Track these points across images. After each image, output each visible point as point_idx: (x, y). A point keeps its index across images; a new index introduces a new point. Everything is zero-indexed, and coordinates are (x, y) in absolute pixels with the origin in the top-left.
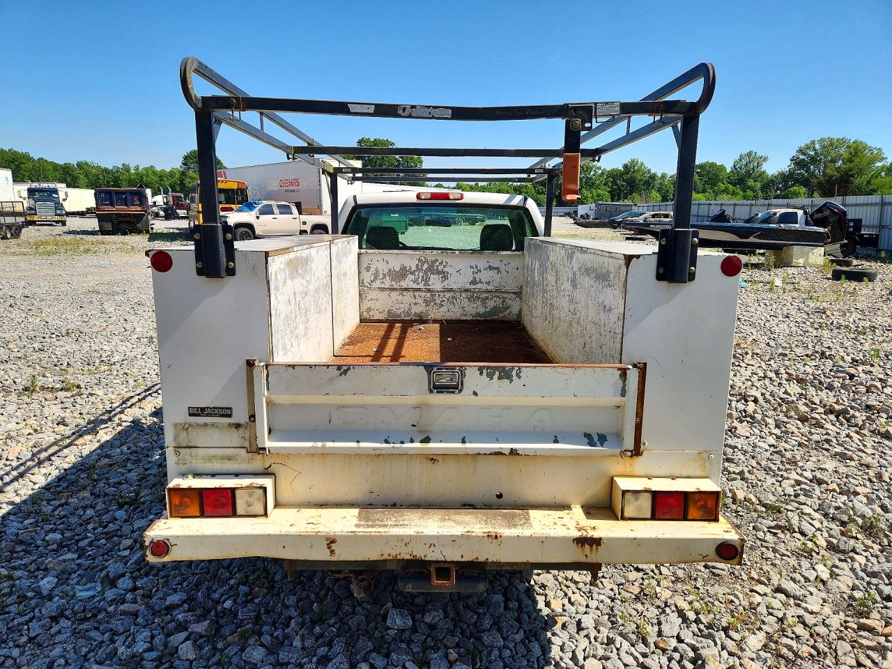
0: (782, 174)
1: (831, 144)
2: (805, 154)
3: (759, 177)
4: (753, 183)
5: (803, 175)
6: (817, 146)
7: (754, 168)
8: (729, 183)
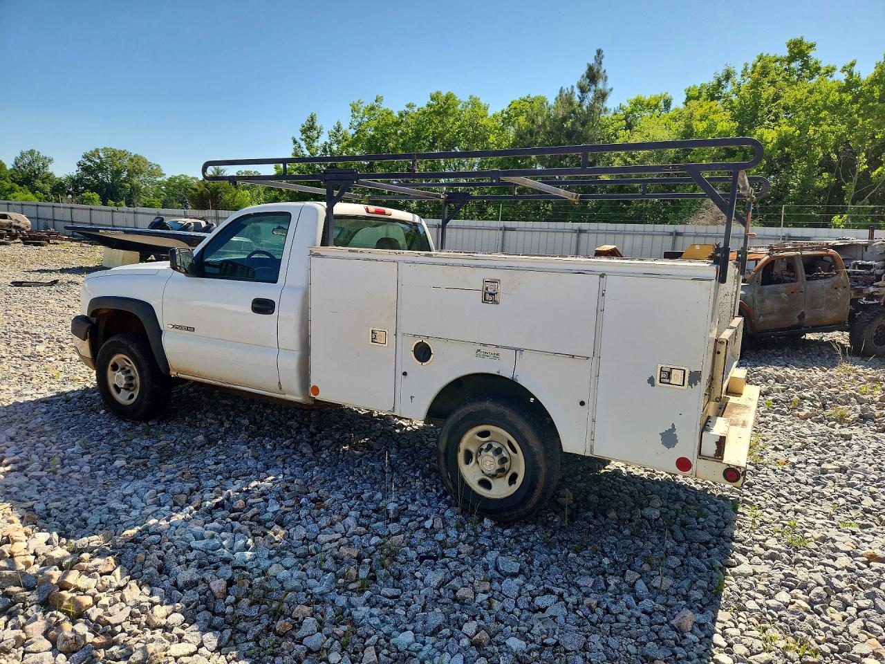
0: (71, 178)
1: (115, 155)
2: (91, 161)
3: (46, 178)
4: (41, 185)
5: (92, 182)
6: (102, 155)
7: (39, 169)
8: (13, 181)
